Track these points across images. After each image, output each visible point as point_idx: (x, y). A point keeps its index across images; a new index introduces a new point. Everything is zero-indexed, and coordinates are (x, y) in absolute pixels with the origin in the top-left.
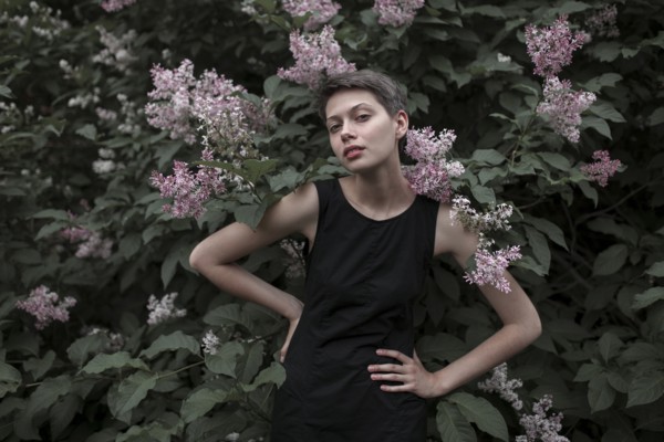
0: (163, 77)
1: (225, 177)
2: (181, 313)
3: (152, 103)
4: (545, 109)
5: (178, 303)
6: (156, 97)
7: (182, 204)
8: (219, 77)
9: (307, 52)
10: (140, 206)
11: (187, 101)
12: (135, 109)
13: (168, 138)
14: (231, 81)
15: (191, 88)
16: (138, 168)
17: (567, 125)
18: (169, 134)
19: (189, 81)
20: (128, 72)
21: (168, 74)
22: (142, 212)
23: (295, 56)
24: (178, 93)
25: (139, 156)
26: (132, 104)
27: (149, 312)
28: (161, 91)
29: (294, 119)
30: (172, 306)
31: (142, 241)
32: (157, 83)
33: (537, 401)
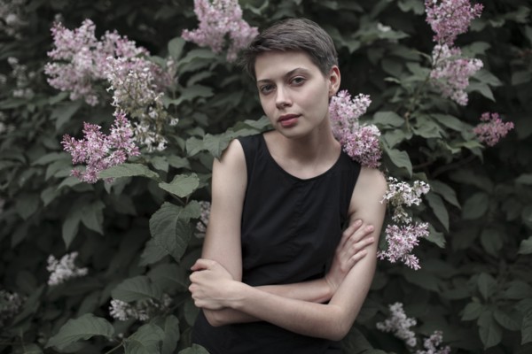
0: (63, 37)
1: (135, 139)
2: (82, 272)
3: (52, 63)
4: (439, 73)
5: (78, 263)
6: (57, 57)
7: (95, 170)
8: (122, 38)
9: (213, 15)
10: (38, 166)
11: (91, 62)
12: (26, 73)
13: (68, 99)
14: (134, 43)
15: (92, 49)
16: (33, 128)
17: (455, 90)
18: (69, 96)
19: (91, 41)
20: (18, 36)
21: (68, 34)
22: (40, 172)
23: (200, 18)
24: (80, 54)
25: (35, 117)
26: (23, 68)
27: (49, 273)
28: (61, 51)
29: (191, 82)
30: (72, 266)
31: (41, 203)
32: (57, 42)
33: (428, 337)
